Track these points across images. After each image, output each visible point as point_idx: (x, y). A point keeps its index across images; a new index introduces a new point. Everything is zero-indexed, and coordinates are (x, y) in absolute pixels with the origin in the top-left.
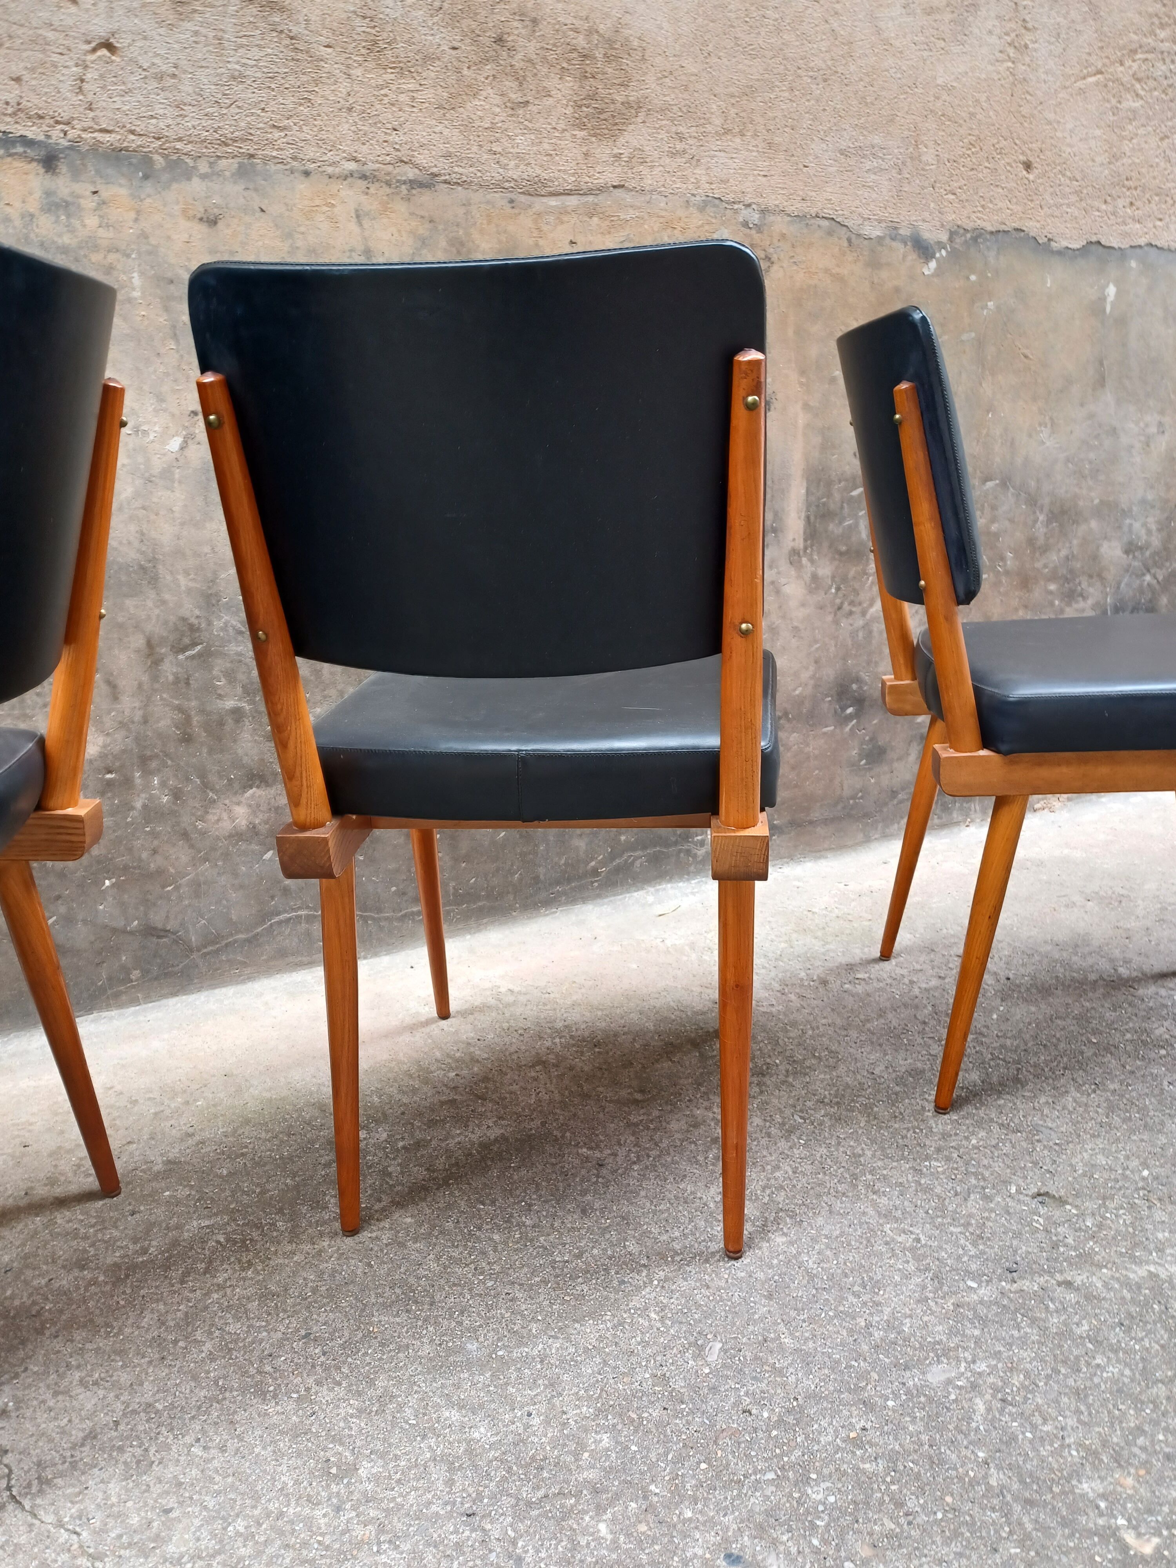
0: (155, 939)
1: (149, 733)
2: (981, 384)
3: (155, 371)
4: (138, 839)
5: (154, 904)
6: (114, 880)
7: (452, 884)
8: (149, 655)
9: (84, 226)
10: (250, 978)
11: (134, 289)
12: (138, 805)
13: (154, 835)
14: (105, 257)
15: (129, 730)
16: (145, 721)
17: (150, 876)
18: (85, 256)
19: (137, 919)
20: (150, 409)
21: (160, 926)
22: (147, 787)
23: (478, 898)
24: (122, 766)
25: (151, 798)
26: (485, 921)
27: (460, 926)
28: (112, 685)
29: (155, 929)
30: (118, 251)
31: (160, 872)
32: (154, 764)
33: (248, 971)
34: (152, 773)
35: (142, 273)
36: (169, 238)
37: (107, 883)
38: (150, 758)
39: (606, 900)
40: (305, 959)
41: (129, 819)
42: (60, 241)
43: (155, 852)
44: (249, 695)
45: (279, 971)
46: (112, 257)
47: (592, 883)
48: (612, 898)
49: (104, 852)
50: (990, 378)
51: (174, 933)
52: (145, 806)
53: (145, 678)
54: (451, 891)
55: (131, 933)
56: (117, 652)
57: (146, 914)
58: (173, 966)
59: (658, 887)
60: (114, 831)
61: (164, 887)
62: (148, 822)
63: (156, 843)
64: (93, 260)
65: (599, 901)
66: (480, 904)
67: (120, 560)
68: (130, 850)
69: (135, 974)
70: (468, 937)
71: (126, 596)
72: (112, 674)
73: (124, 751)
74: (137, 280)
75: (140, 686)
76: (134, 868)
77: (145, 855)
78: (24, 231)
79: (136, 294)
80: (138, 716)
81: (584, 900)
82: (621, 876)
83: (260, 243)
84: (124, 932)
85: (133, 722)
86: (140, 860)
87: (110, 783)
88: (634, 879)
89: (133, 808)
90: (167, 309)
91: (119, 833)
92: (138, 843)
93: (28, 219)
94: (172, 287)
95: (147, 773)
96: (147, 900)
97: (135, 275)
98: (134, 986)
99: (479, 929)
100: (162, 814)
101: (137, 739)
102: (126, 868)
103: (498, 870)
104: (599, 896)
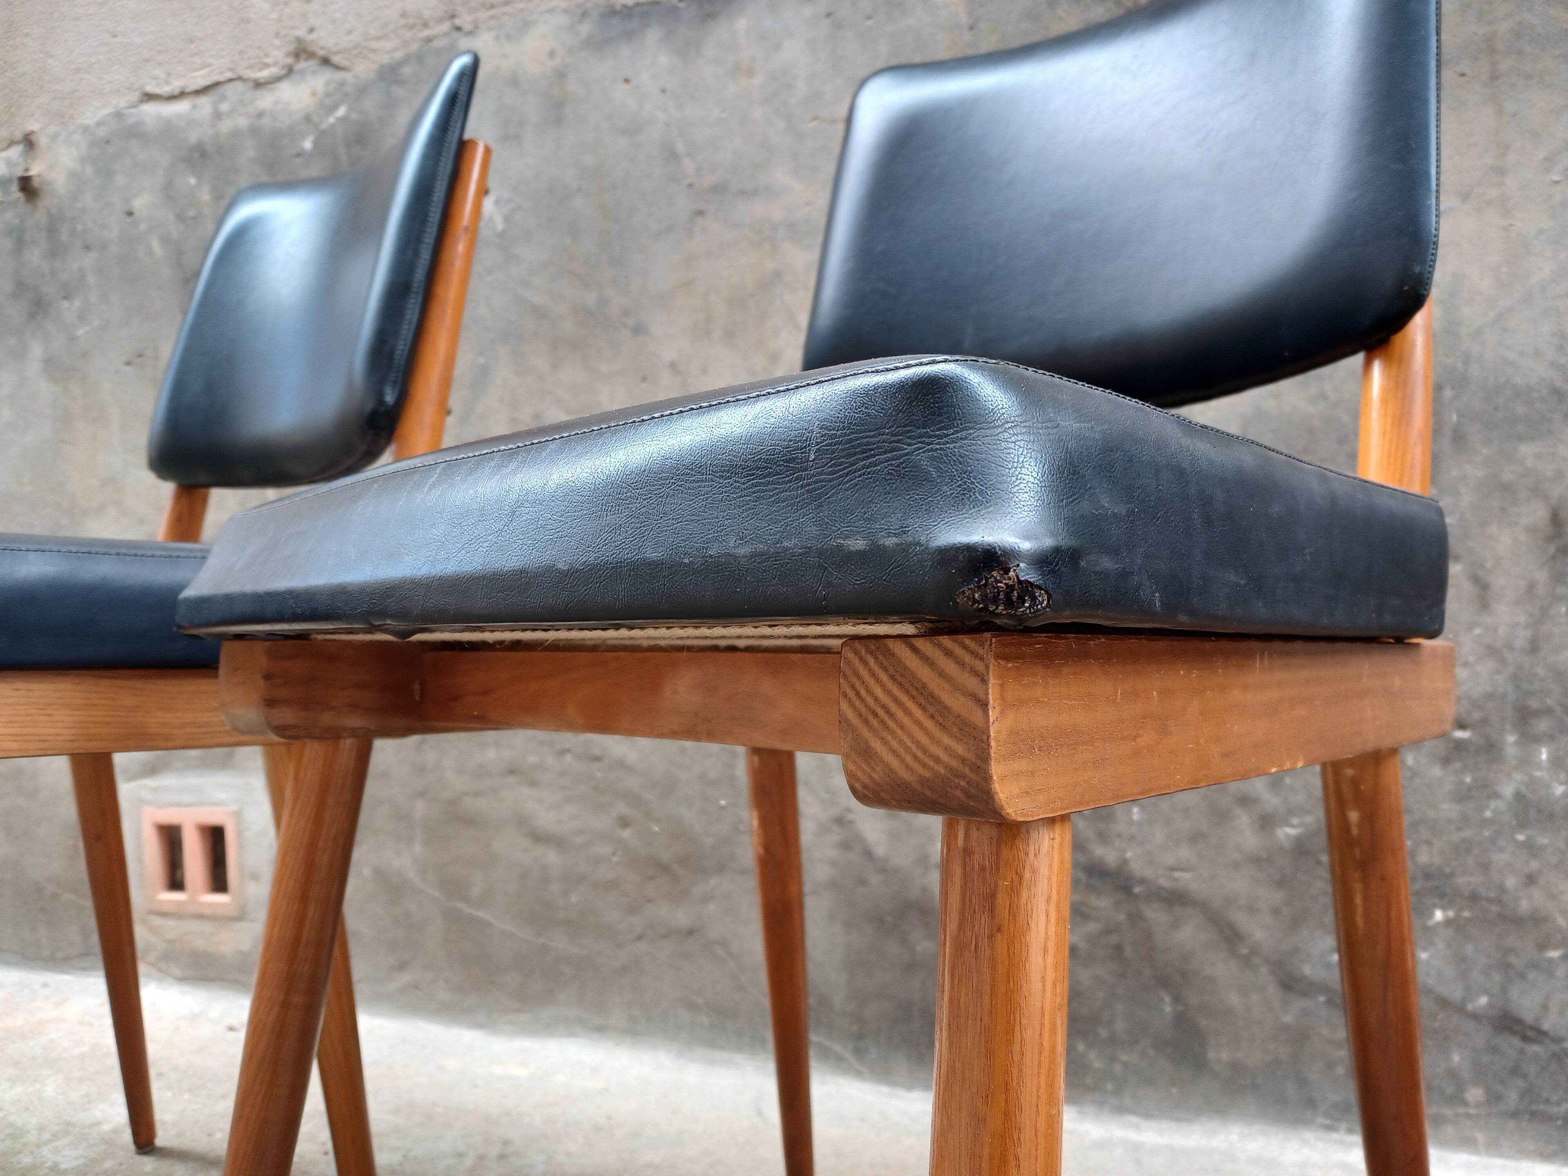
0: (1516, 1041)
1: (1540, 671)
4: (1502, 850)
5: (1522, 976)
6: (1451, 914)
8: (1551, 539)
12: (1508, 790)
13: (1531, 849)
15: (1502, 661)
16: (1534, 648)
17: (1517, 921)
19: (1487, 992)
21: (1529, 1017)
22: (1526, 762)
24: (1485, 721)
25: (1532, 782)
28: (1482, 586)
29: (1519, 1021)
31: (1536, 919)
32: (1543, 725)
34: (1537, 739)
37: (1439, 915)
38: (1537, 713)
41: (1488, 814)
43: (1530, 880)
49: (1438, 860)
51: (1557, 1040)
52: (1519, 796)
53: (1541, 576)
55: (1475, 1016)
56: (1494, 529)
57: (1504, 990)
58: (1547, 1101)
60: (1460, 829)
61: (1542, 947)
62: (1522, 825)
63: (1534, 865)
67: (1519, 380)
68: (1485, 867)
69: (1475, 1094)
71: (1521, 438)
73: (1490, 696)
76: (1490, 900)
77: (1511, 882)
80: (1522, 638)
84: (1460, 1009)
85: (1510, 647)
86: (1502, 889)
87: (1459, 745)
89: (1497, 795)
91: (1467, 833)
92: (1500, 858)
95: (1529, 739)
96: (1509, 966)
98: (1469, 1116)
100: (1551, 816)
101: (1515, 679)
102: (1474, 898)
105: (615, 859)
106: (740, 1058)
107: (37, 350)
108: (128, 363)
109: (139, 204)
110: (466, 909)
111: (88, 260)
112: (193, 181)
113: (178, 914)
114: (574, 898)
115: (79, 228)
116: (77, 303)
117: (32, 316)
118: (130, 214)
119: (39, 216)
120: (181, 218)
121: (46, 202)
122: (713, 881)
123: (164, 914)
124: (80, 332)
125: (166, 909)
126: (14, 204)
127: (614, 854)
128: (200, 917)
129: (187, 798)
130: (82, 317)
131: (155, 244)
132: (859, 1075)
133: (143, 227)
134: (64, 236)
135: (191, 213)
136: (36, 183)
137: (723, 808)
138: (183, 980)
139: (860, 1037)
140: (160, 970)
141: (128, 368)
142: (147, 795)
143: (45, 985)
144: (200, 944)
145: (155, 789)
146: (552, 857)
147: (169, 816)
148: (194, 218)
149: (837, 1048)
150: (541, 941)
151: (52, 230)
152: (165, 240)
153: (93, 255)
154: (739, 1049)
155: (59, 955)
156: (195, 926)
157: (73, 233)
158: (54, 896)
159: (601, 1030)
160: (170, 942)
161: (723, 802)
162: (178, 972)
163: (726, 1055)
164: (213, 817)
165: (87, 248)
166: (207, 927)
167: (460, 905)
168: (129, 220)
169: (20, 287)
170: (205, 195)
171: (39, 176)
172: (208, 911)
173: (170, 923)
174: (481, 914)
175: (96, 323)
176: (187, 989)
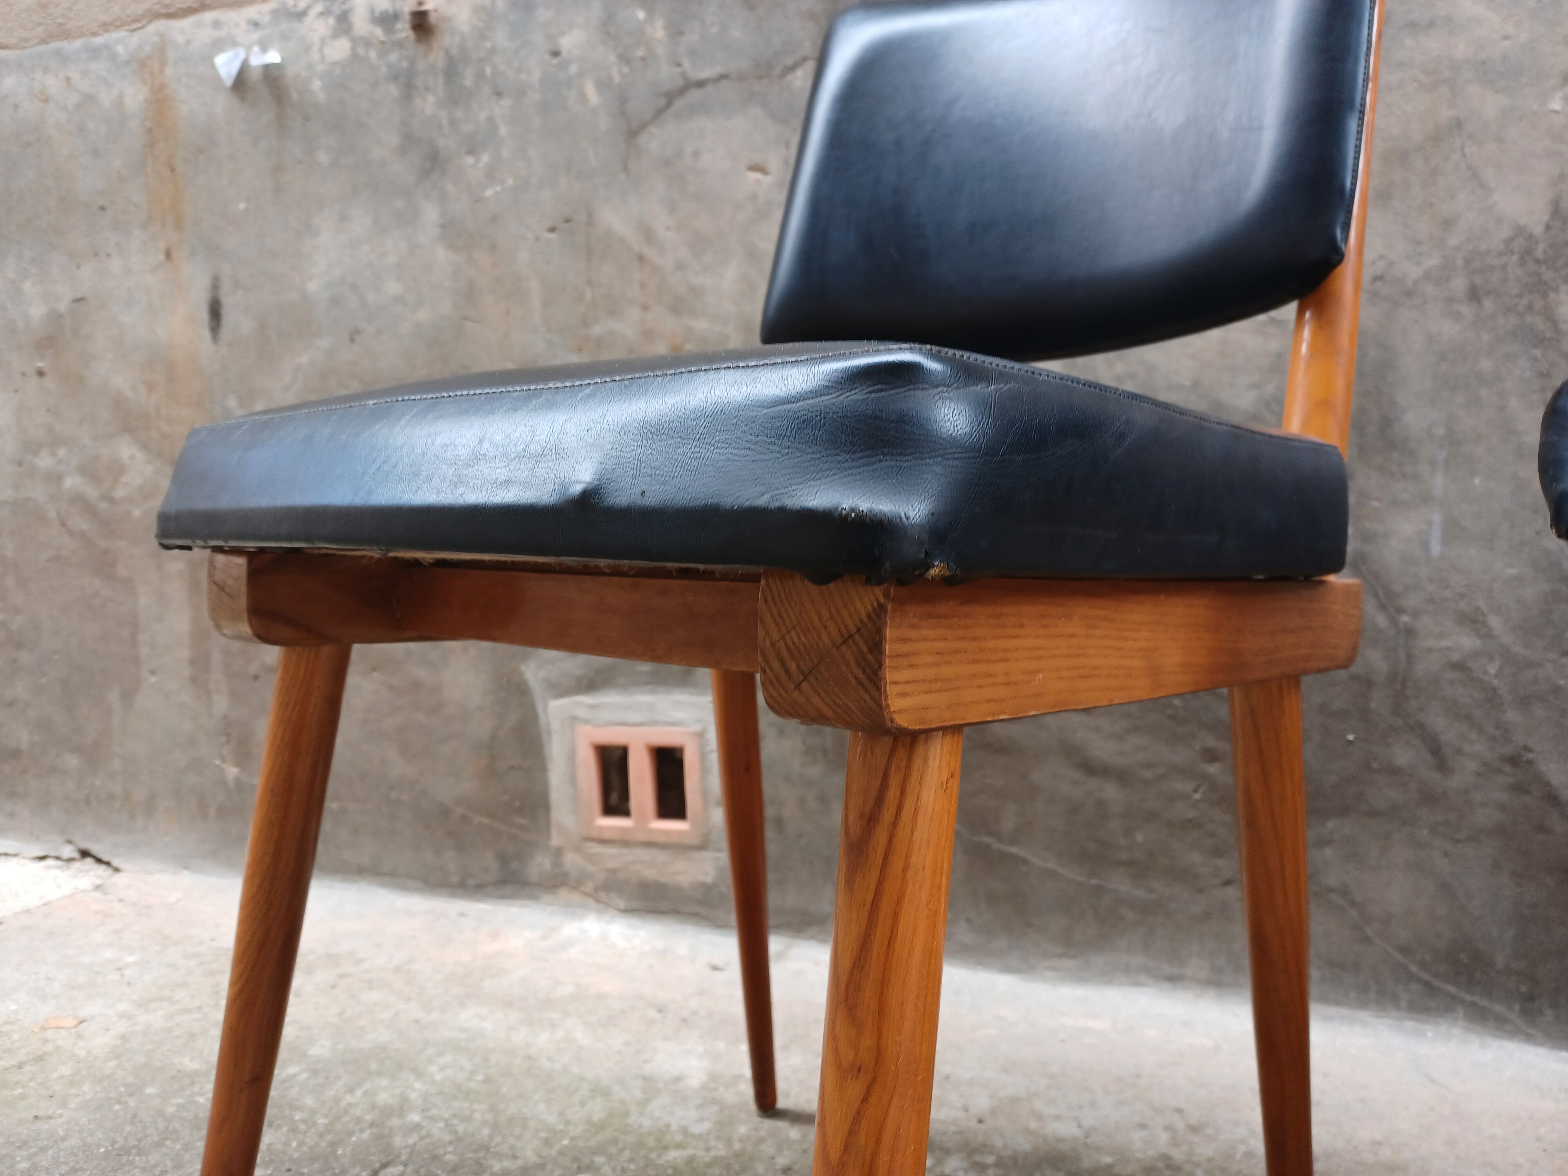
105: (1197, 796)
106: (1363, 1015)
107: (431, 214)
108: (552, 230)
109: (567, 43)
110: (996, 845)
111: (502, 108)
112: (641, 15)
113: (625, 842)
114: (1139, 838)
115: (488, 70)
116: (485, 158)
117: (425, 174)
118: (556, 54)
119: (437, 58)
120: (625, 58)
121: (445, 41)
122: (1331, 824)
123: (603, 842)
124: (489, 193)
125: (607, 835)
126: (400, 44)
127: (1195, 791)
128: (650, 844)
129: (635, 717)
130: (491, 175)
131: (590, 90)
132: (1529, 1038)
133: (573, 69)
134: (468, 81)
135: (640, 53)
136: (433, 19)
137: (1350, 742)
138: (628, 911)
139: (1531, 998)
140: (598, 901)
141: (552, 236)
142: (582, 713)
143: (462, 914)
144: (650, 874)
145: (593, 707)
146: (1111, 791)
147: (613, 736)
148: (643, 59)
149: (1499, 1008)
150: (1094, 881)
151: (451, 73)
152: (603, 85)
153: (506, 102)
154: (1363, 1005)
155: (471, 882)
156: (643, 854)
157: (480, 76)
158: (464, 819)
159: (1173, 979)
160: (613, 871)
161: (1351, 737)
162: (622, 904)
163: (1345, 1011)
164: (667, 737)
165: (499, 94)
166: (660, 856)
167: (986, 839)
168: (555, 61)
169: (409, 139)
170: (658, 31)
171: (436, 11)
172: (661, 839)
173: (613, 851)
174: (1014, 850)
175: (510, 182)
176: (635, 921)
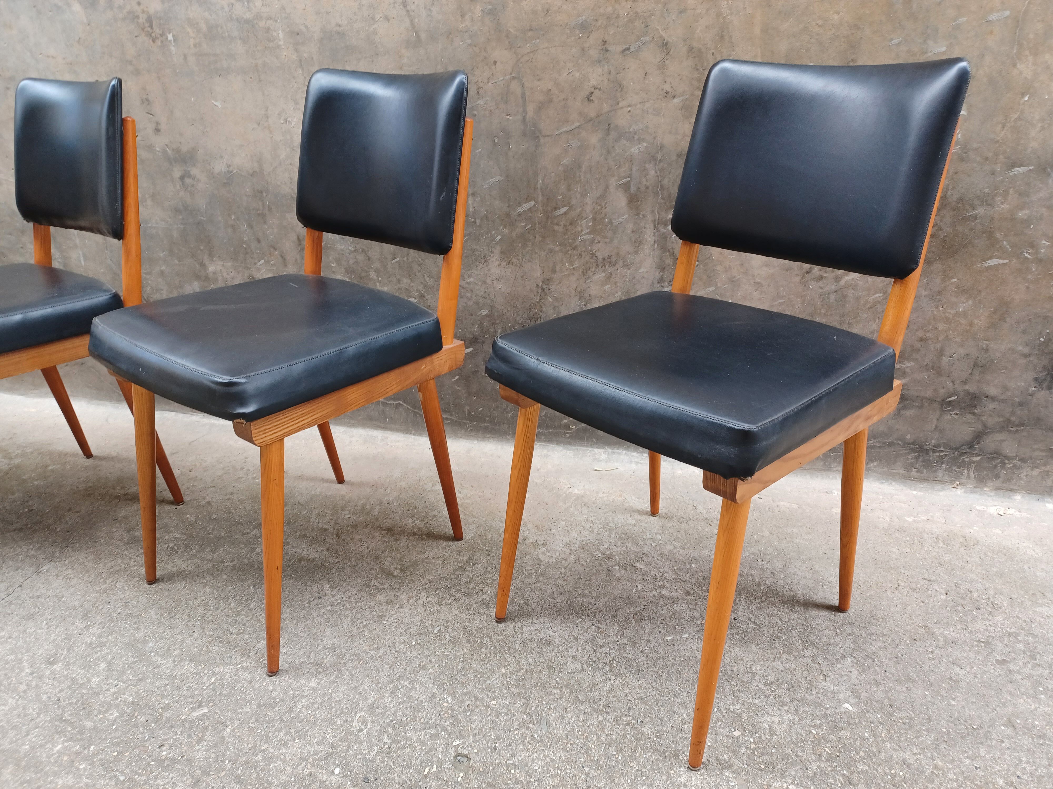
2: (1015, 65)
3: (293, 87)
7: (467, 408)
9: (255, 7)
10: (354, 426)
11: (280, 40)
14: (266, 23)
18: (257, 24)
20: (292, 109)
23: (484, 421)
26: (488, 436)
27: (472, 434)
30: (271, 19)
33: (353, 422)
35: (283, 31)
36: (295, 8)
39: (574, 448)
40: (383, 425)
42: (245, 17)
44: (348, 274)
45: (368, 427)
46: (269, 22)
47: (565, 433)
48: (579, 448)
50: (1031, 59)
54: (467, 412)
59: (615, 450)
64: (260, 26)
65: (569, 447)
66: (486, 425)
70: (476, 442)
72: (283, 253)
74: (281, 35)
75: (296, 260)
78: (230, 13)
79: (281, 43)
81: (558, 443)
82: (587, 435)
83: (342, 5)
88: (597, 439)
90: (296, 50)
93: (231, 6)
94: (298, 37)
97: (280, 32)
99: (483, 439)
103: (497, 407)
104: (569, 443)
